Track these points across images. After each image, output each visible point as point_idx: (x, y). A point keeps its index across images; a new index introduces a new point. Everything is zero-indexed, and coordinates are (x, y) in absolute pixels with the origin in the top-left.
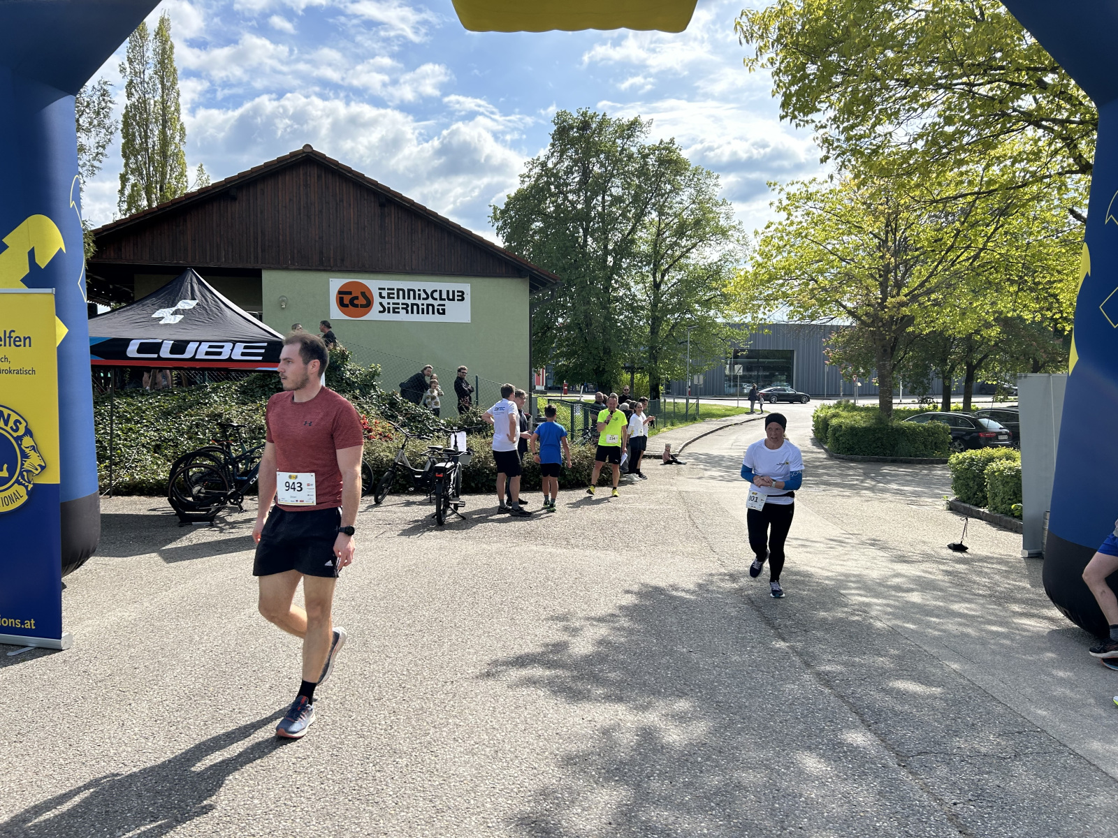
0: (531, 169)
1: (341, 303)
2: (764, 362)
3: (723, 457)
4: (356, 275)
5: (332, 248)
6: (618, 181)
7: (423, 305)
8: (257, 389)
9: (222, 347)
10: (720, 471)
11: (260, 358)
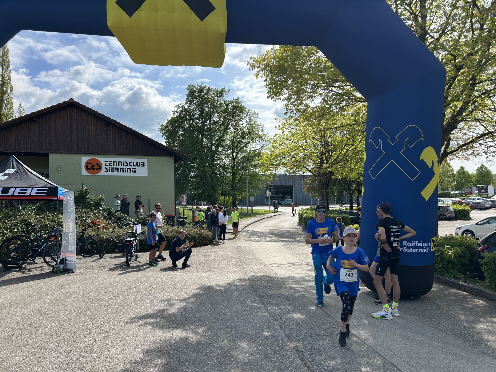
0: (177, 109)
1: (87, 168)
2: (281, 191)
3: (258, 231)
4: (94, 155)
5: (83, 143)
6: (216, 115)
7: (125, 168)
8: (45, 208)
9: (27, 190)
10: (255, 237)
11: (45, 194)
